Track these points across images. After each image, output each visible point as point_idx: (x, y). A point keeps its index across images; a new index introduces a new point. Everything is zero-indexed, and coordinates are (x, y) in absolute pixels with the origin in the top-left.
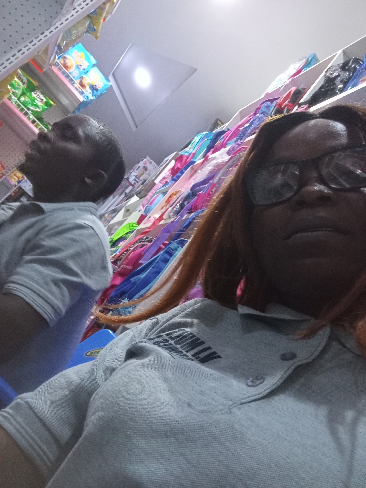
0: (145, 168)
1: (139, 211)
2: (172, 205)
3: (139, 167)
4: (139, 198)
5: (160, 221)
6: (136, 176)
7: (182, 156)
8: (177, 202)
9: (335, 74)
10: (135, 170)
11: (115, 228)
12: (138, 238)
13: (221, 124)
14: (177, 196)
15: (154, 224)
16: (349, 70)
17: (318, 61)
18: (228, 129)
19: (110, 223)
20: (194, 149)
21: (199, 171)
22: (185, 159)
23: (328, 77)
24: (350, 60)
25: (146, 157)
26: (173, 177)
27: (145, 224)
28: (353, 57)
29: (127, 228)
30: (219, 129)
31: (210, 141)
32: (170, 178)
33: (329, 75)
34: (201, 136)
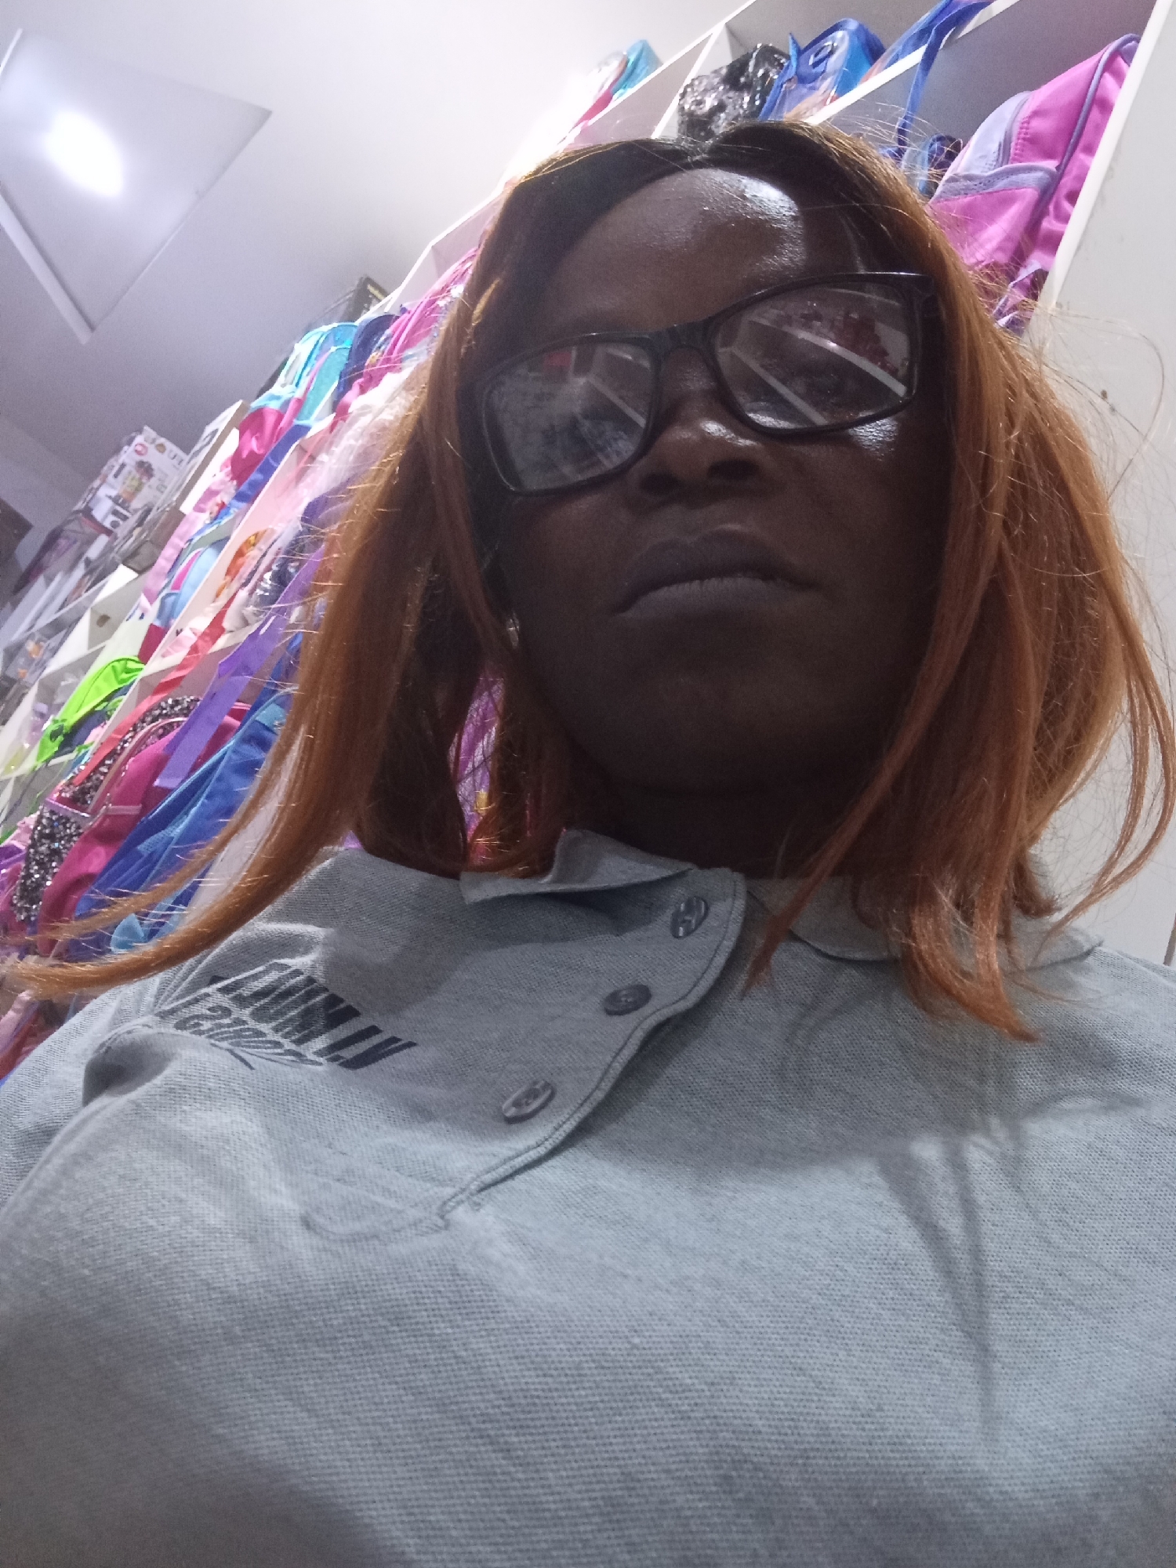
0: (145, 469)
1: (142, 617)
2: (248, 581)
3: (123, 466)
4: (134, 570)
5: (214, 640)
6: (115, 500)
7: (260, 413)
8: (262, 567)
9: (710, 102)
10: (111, 478)
11: (63, 683)
12: (145, 706)
13: (379, 296)
14: (260, 550)
15: (194, 649)
16: (748, 87)
17: (654, 62)
18: (404, 310)
19: (48, 671)
20: (297, 385)
21: (323, 457)
22: (270, 421)
23: (691, 114)
24: (748, 57)
25: (140, 431)
26: (239, 484)
27: (163, 656)
28: (759, 46)
29: (106, 679)
30: (371, 314)
31: (346, 354)
32: (232, 491)
33: (693, 108)
34: (315, 338)
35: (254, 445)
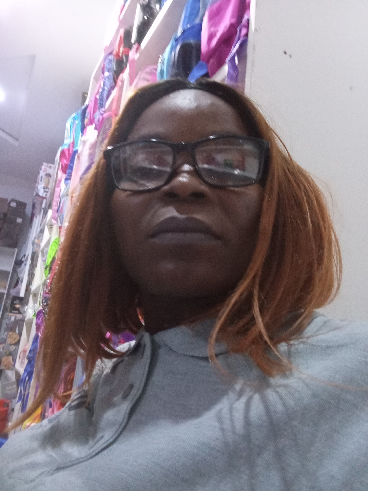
0: (48, 175)
3: (42, 177)
6: (44, 188)
7: (63, 151)
10: (40, 182)
11: (45, 250)
18: (90, 102)
19: (41, 248)
20: (70, 138)
21: (82, 159)
22: (67, 152)
27: (62, 236)
34: (70, 121)
35: (65, 161)
